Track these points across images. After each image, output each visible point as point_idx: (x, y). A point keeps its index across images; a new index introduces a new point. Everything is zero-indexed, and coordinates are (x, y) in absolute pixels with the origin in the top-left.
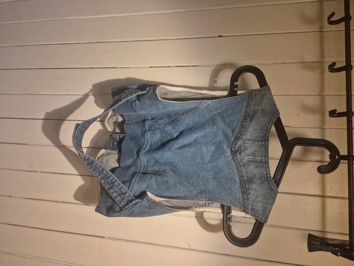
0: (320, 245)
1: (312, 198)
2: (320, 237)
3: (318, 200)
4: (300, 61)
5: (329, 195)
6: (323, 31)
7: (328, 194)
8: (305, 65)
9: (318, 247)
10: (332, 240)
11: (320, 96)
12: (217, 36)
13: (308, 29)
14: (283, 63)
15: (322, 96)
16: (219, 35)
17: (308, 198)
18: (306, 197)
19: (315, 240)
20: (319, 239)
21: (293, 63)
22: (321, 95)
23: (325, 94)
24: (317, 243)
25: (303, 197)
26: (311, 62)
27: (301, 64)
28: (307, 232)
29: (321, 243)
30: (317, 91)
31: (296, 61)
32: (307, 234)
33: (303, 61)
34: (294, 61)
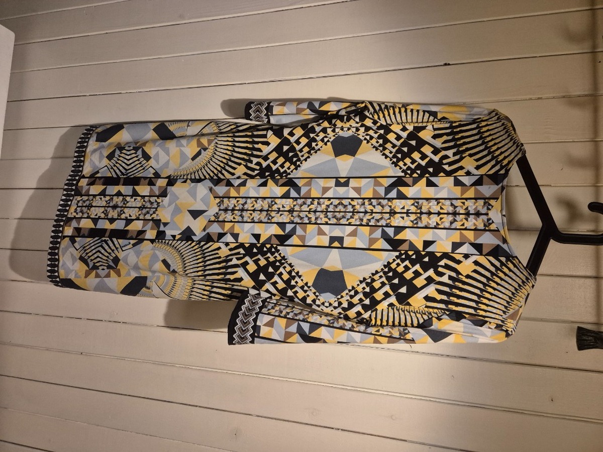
0: (593, 341)
1: (583, 280)
2: (594, 331)
3: (590, 283)
4: (564, 94)
6: (596, 52)
8: (571, 100)
9: (592, 344)
11: (592, 143)
12: (442, 64)
13: (575, 49)
14: (539, 98)
15: (595, 142)
16: (445, 63)
17: (577, 280)
18: (573, 279)
19: (587, 335)
20: (592, 333)
21: (554, 98)
22: (593, 141)
23: (598, 140)
24: (589, 339)
25: (570, 279)
26: (579, 96)
27: (565, 99)
28: (576, 326)
29: (595, 338)
30: (588, 136)
31: (558, 95)
32: (576, 328)
33: (567, 94)
34: (554, 95)
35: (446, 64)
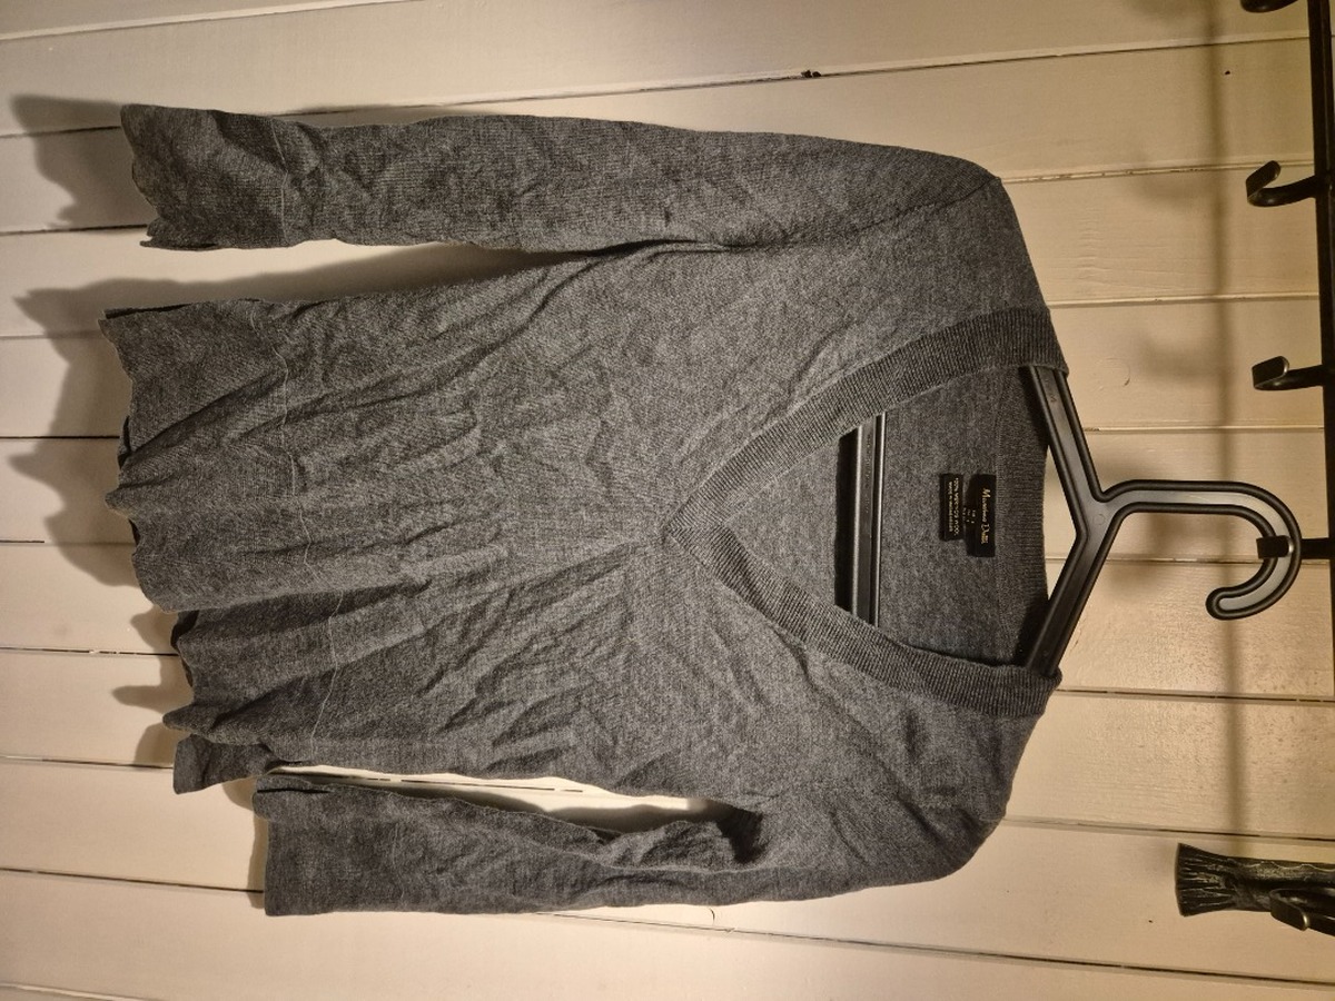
0: (1223, 887)
1: (1189, 706)
2: (1226, 858)
3: (1211, 712)
4: (1131, 166)
5: (1253, 691)
6: (1217, 45)
7: (1250, 687)
8: (1150, 183)
9: (1219, 895)
10: (1268, 864)
11: (1212, 304)
12: (798, 72)
13: (1159, 34)
14: (1063, 177)
15: (1220, 307)
16: (804, 70)
17: (1173, 707)
18: (1164, 703)
19: (1205, 870)
20: (1218, 863)
21: (1103, 176)
23: (1227, 296)
24: (1211, 881)
26: (1175, 170)
27: (1132, 178)
28: (1174, 841)
29: (1228, 878)
30: (1198, 286)
31: (1114, 166)
32: (1175, 848)
33: (1138, 165)
34: (1106, 167)
35: (807, 75)
